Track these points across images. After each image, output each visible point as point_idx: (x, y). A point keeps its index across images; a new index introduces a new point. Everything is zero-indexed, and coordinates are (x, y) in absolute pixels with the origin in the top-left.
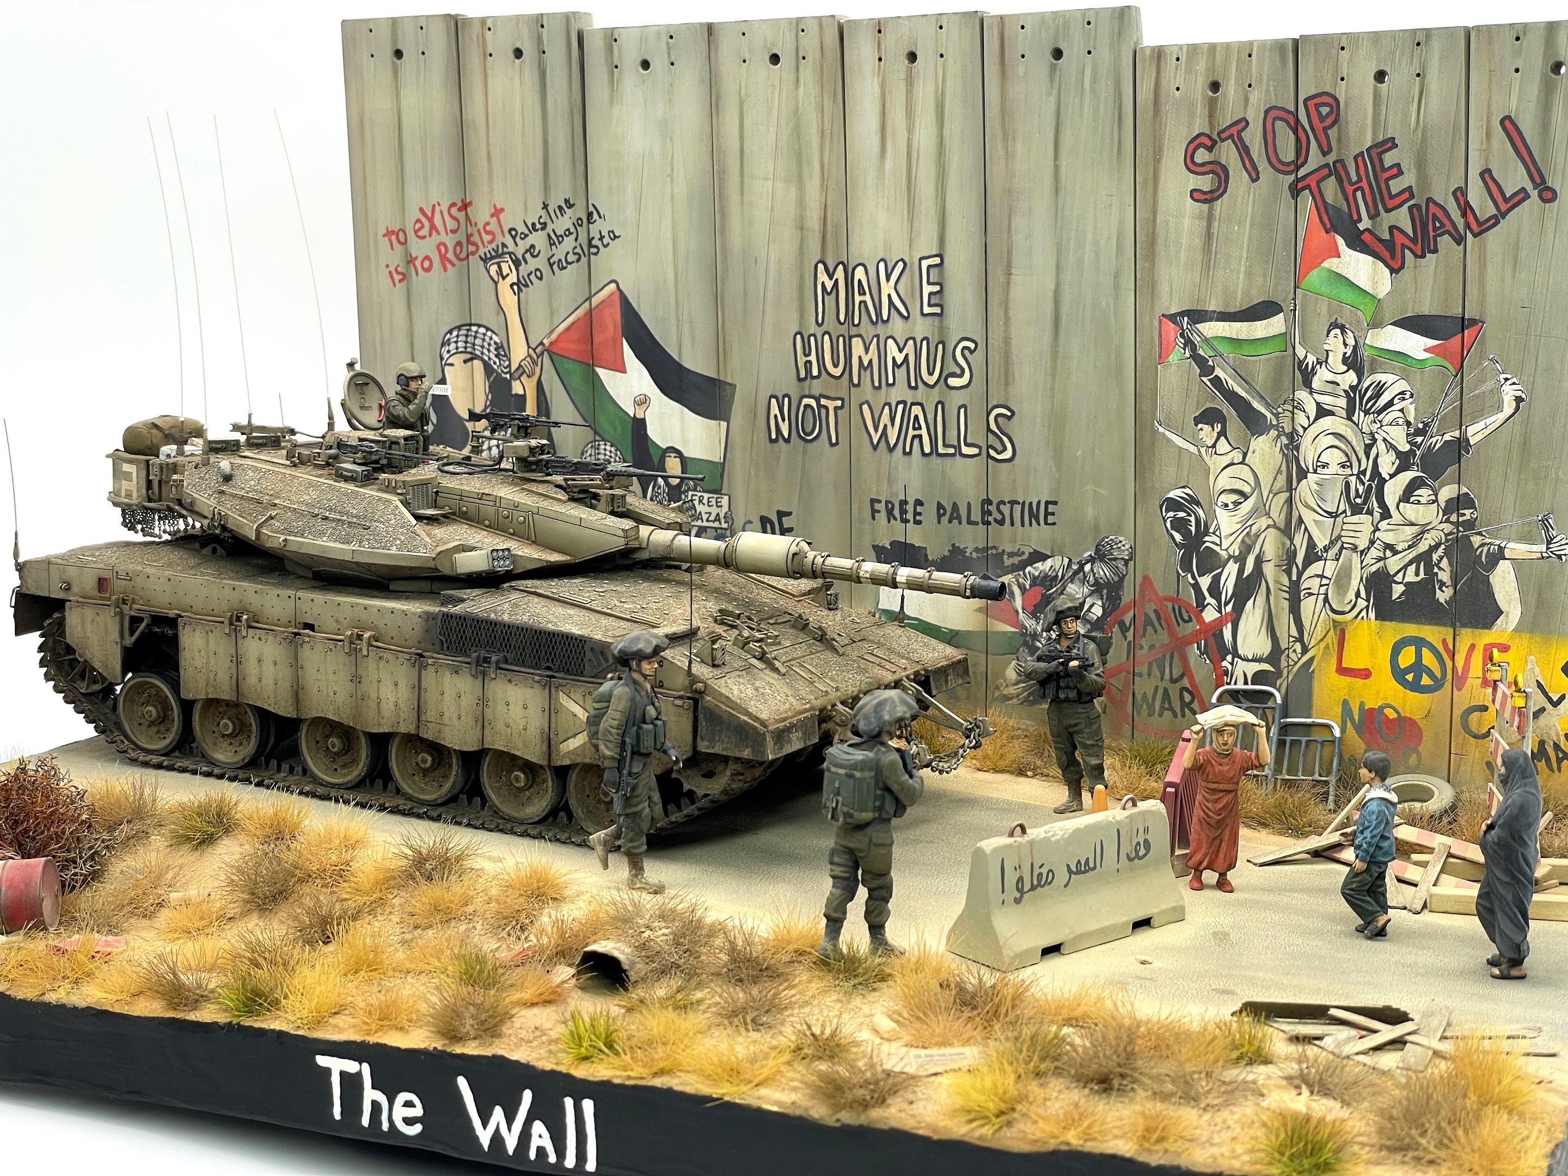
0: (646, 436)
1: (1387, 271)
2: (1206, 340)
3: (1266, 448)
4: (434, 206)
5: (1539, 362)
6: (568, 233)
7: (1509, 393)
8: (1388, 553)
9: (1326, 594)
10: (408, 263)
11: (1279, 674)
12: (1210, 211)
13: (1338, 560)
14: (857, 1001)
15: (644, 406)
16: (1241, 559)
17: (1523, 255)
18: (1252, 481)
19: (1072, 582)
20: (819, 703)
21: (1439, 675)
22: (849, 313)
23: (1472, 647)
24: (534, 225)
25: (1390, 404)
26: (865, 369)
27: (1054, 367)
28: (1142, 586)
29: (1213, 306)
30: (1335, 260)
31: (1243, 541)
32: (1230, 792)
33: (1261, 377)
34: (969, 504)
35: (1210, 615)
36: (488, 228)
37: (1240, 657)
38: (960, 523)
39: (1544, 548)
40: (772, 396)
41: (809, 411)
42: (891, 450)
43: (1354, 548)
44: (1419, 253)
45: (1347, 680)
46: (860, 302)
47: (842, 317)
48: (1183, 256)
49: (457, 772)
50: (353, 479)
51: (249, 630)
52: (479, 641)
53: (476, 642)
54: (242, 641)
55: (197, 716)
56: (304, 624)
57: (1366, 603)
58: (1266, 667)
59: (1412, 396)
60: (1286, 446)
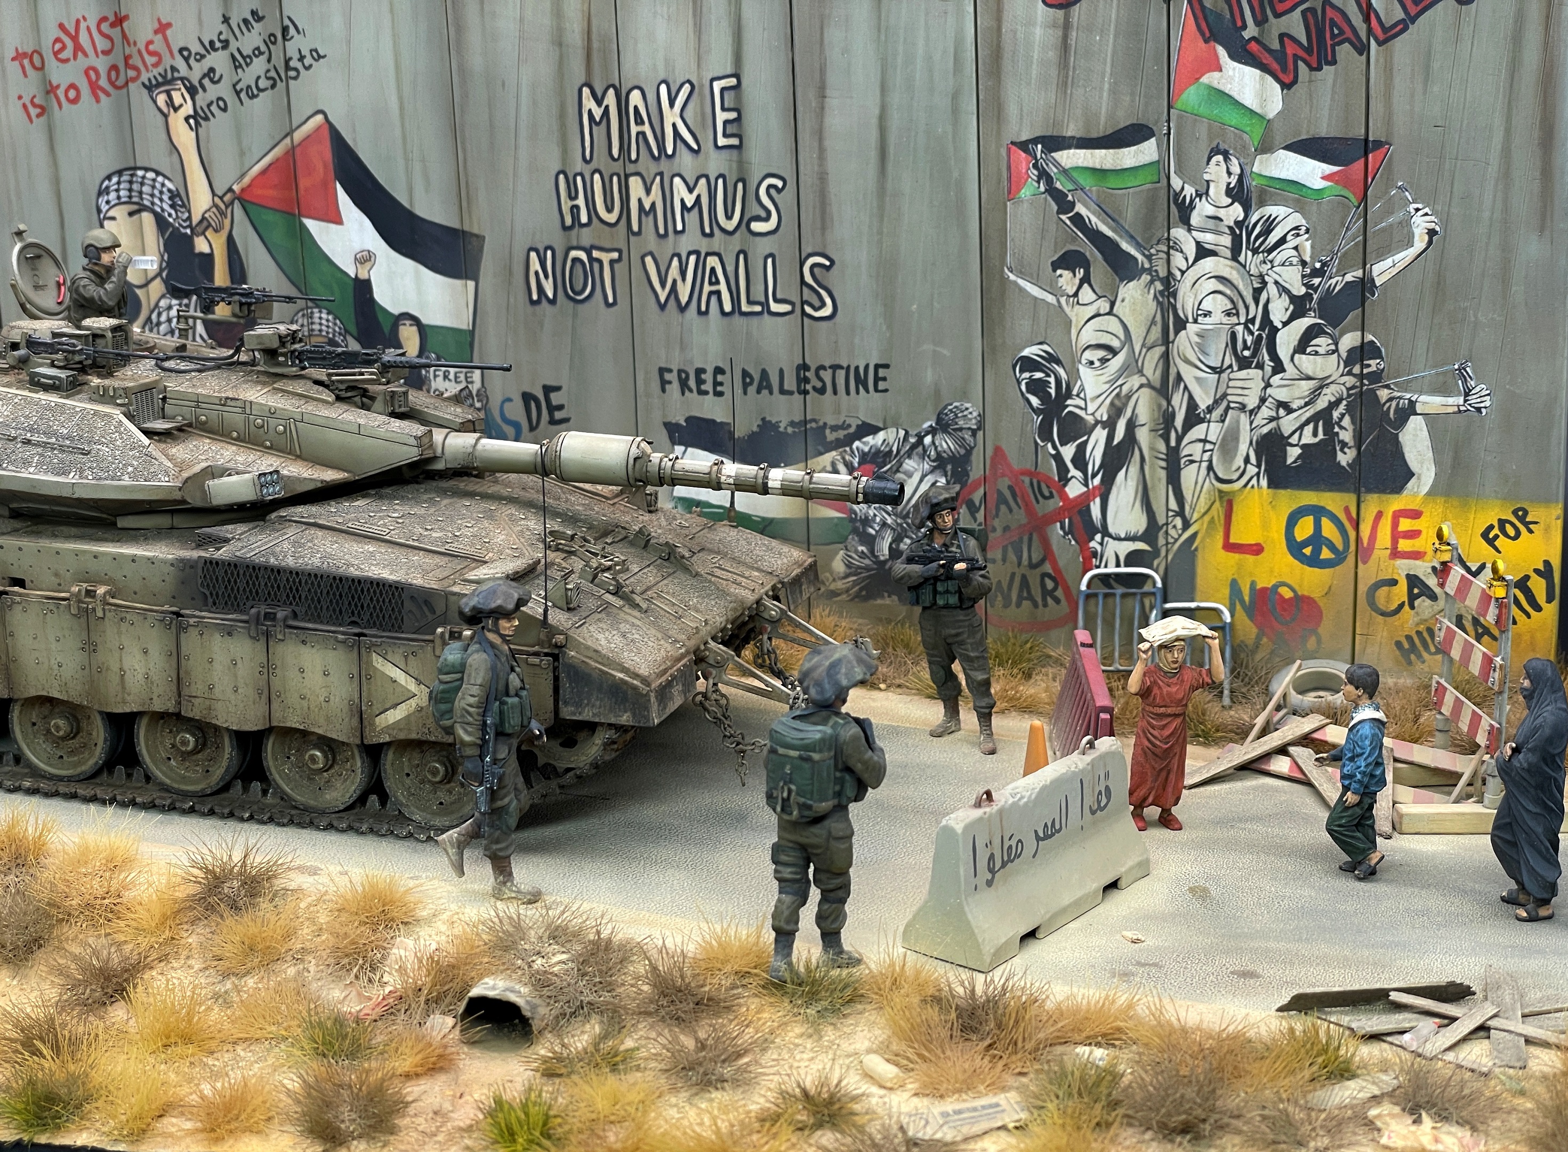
0: (372, 301)
1: (1277, 87)
2: (1065, 172)
3: (1138, 294)
4: (78, 22)
5: (1455, 190)
6: (258, 52)
7: (1421, 224)
8: (1282, 412)
9: (1210, 461)
10: (48, 93)
11: (1156, 553)
12: (1067, 18)
13: (1223, 421)
14: (830, 1034)
15: (368, 265)
16: (1110, 425)
17: (1436, 65)
18: (1121, 335)
19: (909, 457)
20: (692, 644)
21: (1340, 546)
22: (624, 147)
23: (1380, 515)
24: (212, 43)
25: (1282, 241)
26: (647, 214)
27: (881, 207)
28: (993, 459)
29: (1071, 130)
30: (1216, 74)
31: (1112, 404)
32: (1176, 716)
33: (1130, 215)
34: (781, 372)
35: (1074, 489)
36: (151, 47)
37: (1110, 536)
38: (771, 393)
39: (1461, 400)
40: (531, 249)
41: (578, 266)
42: (682, 309)
43: (1243, 407)
44: (1315, 65)
45: (1235, 557)
46: (638, 134)
47: (615, 152)
48: (1034, 72)
49: (230, 754)
50: (56, 387)
52: (257, 593)
53: (252, 594)
56: (11, 579)
57: (1256, 470)
58: (1141, 546)
59: (1307, 231)
60: (1161, 292)
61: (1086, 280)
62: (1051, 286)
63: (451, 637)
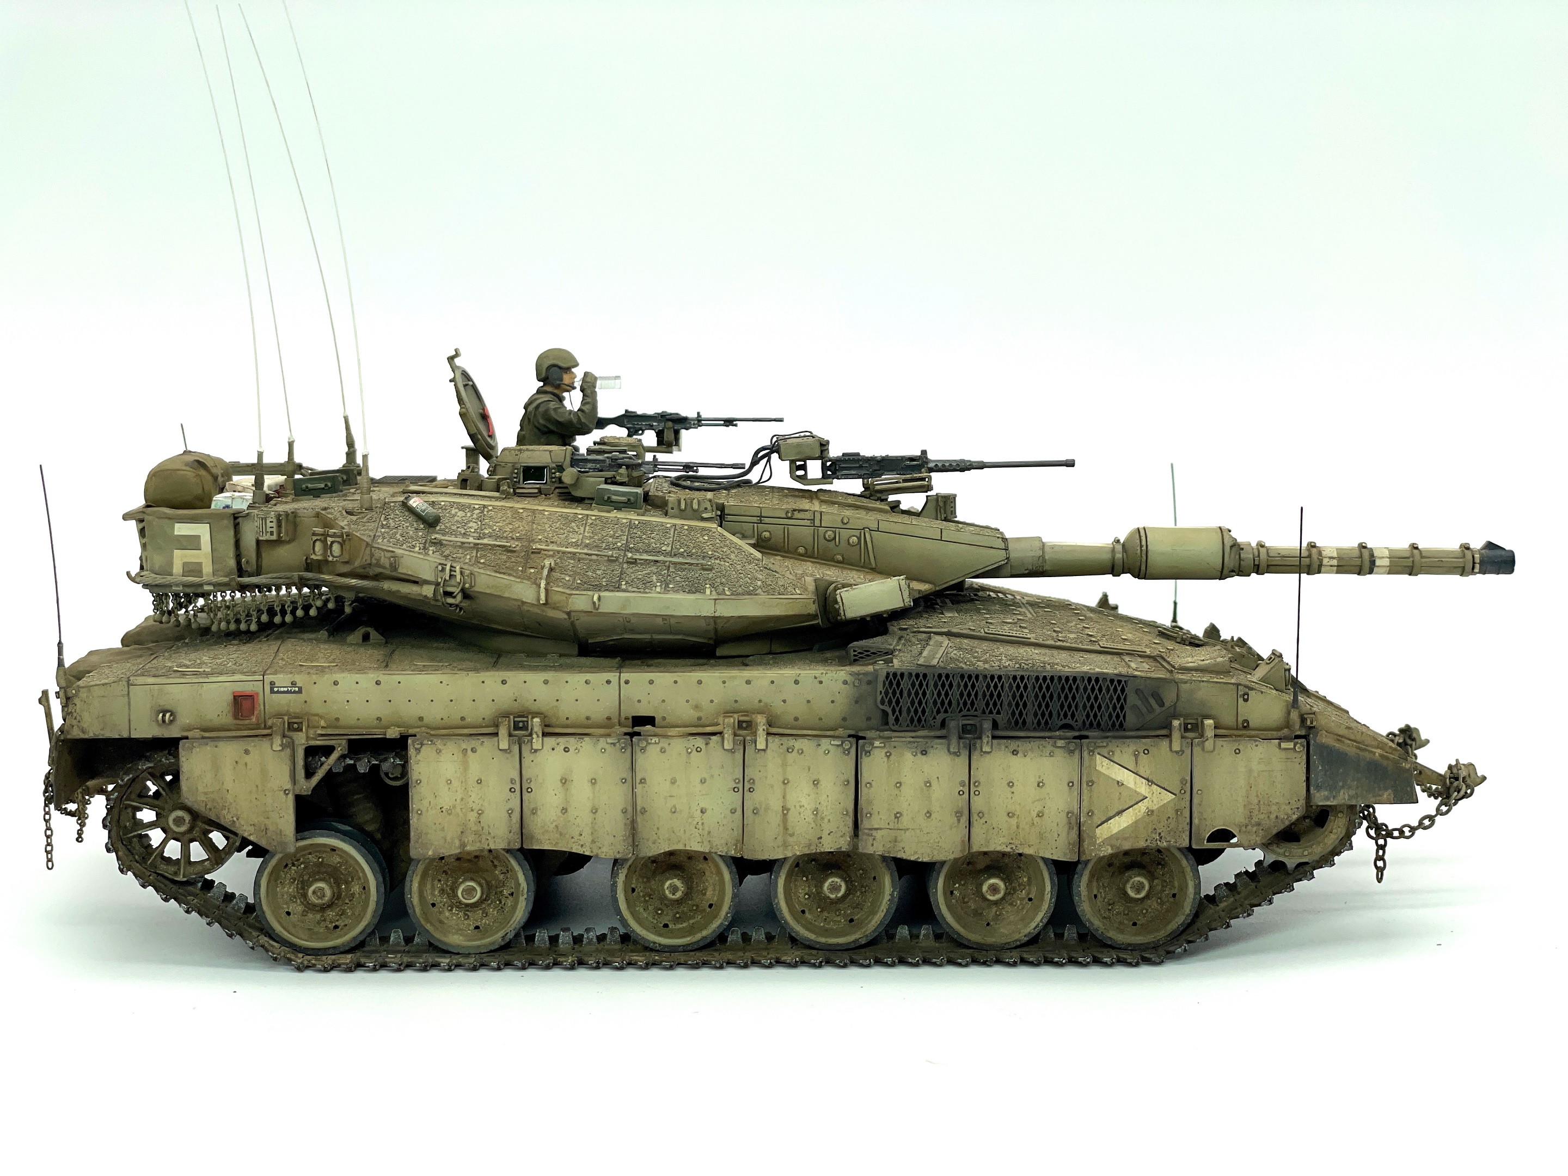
49: (892, 895)
50: (629, 504)
51: (545, 739)
52: (950, 703)
53: (944, 706)
54: (532, 757)
55: (415, 886)
56: (634, 718)
63: (1186, 730)
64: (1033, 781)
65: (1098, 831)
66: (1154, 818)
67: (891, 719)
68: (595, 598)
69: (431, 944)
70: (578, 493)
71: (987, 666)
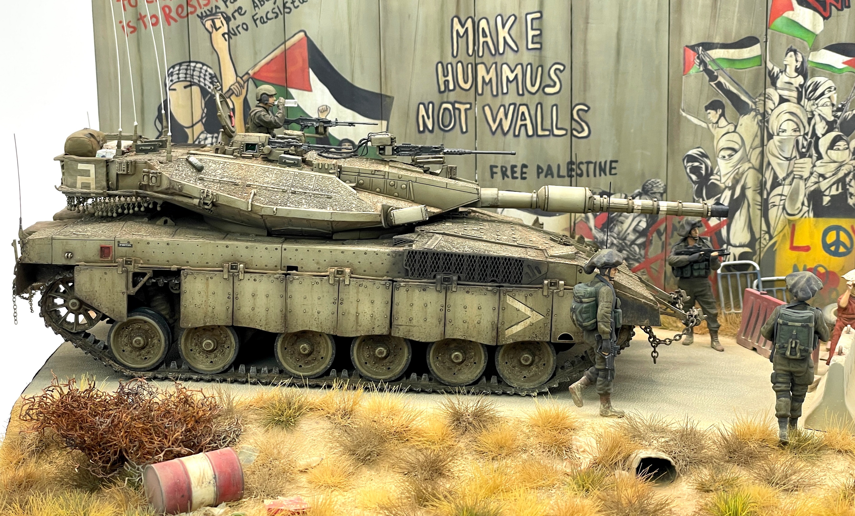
1: (821, 19)
2: (713, 61)
3: (749, 122)
8: (821, 179)
9: (784, 205)
10: (138, 19)
11: (754, 253)
13: (791, 185)
15: (326, 112)
16: (733, 188)
18: (740, 142)
21: (849, 246)
22: (476, 49)
25: (823, 94)
26: (487, 84)
27: (616, 79)
29: (717, 40)
30: (791, 12)
31: (734, 177)
33: (746, 82)
34: (559, 166)
35: (713, 222)
37: (731, 245)
38: (553, 177)
40: (420, 103)
41: (447, 112)
42: (505, 134)
43: (801, 177)
44: (840, 8)
45: (795, 253)
46: (484, 42)
47: (470, 52)
48: (699, 11)
49: (408, 357)
50: (295, 165)
51: (245, 274)
52: (438, 267)
53: (436, 268)
54: (239, 283)
55: (183, 340)
56: (288, 267)
57: (807, 209)
58: (747, 249)
59: (835, 89)
60: (761, 121)
61: (723, 115)
62: (704, 118)
63: (551, 285)
64: (476, 306)
65: (506, 332)
66: (533, 327)
67: (410, 273)
68: (275, 209)
69: (190, 369)
70: (271, 158)
71: (457, 250)
